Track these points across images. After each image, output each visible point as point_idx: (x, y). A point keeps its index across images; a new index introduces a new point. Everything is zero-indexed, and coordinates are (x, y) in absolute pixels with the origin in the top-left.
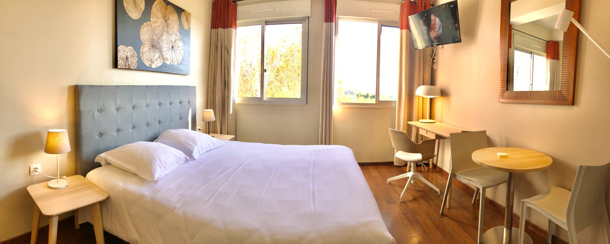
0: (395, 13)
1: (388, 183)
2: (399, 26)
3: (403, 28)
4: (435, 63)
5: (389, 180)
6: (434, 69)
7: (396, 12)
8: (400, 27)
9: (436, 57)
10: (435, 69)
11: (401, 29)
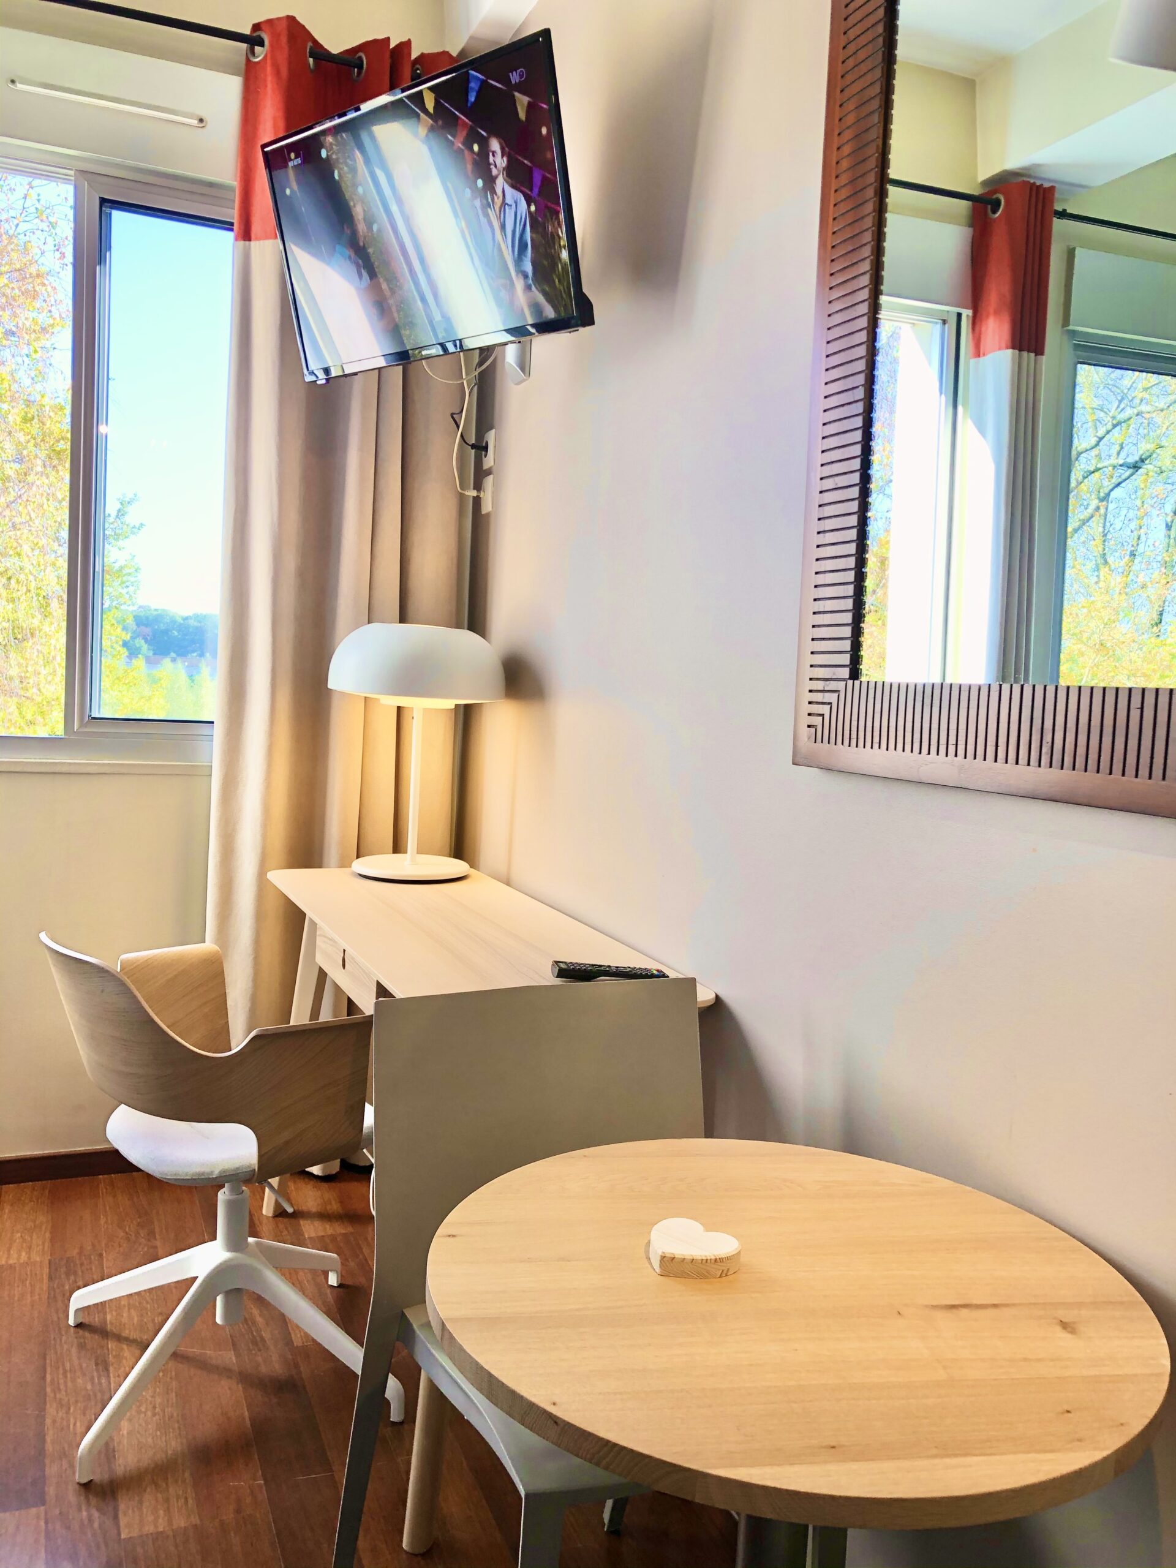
0: (195, 122)
1: (71, 1322)
2: (233, 214)
3: (256, 228)
4: (489, 472)
5: (82, 1298)
6: (484, 512)
7: (201, 120)
8: (235, 221)
9: (492, 433)
10: (488, 515)
11: (246, 235)
